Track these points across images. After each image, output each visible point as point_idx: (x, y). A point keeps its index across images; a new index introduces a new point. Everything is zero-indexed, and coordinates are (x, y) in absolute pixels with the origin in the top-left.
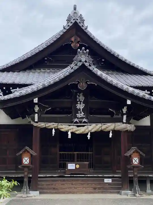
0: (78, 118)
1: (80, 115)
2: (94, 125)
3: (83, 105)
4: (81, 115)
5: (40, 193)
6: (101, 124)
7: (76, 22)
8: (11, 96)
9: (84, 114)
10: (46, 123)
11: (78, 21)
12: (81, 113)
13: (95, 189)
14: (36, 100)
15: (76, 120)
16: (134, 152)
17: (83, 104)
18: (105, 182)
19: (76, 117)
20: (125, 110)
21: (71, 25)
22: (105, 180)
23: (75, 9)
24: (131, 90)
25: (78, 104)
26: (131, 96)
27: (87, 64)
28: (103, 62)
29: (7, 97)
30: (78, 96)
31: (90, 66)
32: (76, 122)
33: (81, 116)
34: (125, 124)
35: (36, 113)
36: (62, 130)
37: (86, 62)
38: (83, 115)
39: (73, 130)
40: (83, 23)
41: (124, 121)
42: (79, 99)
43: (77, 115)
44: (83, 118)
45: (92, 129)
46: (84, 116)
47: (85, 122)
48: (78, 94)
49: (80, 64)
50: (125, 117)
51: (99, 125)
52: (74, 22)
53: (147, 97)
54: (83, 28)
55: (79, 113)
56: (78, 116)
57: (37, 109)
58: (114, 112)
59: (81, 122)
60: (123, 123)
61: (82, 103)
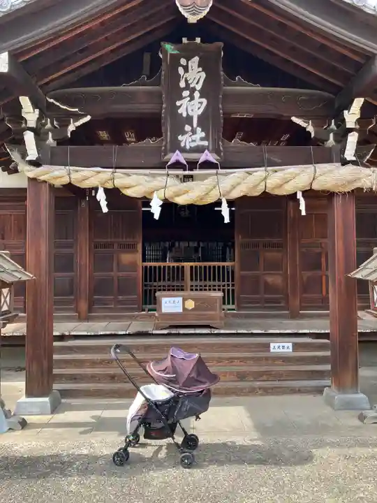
0: (183, 150)
1: (193, 138)
2: (239, 173)
3: (201, 103)
4: (193, 141)
6: (263, 168)
9: (203, 134)
10: (72, 168)
12: (194, 132)
15: (176, 156)
17: (201, 97)
18: (272, 350)
19: (176, 146)
20: (352, 116)
22: (272, 345)
25: (181, 98)
30: (181, 71)
32: (177, 165)
33: (193, 145)
34: (350, 167)
35: (31, 129)
36: (128, 192)
38: (202, 139)
39: (169, 193)
41: (350, 154)
42: (186, 81)
43: (180, 138)
44: (200, 150)
45: (234, 187)
46: (206, 143)
47: (207, 165)
48: (183, 61)
50: (353, 139)
51: (259, 173)
55: (187, 133)
56: (182, 145)
57: (30, 114)
58: (310, 129)
59: (192, 165)
60: (345, 163)
61: (197, 94)
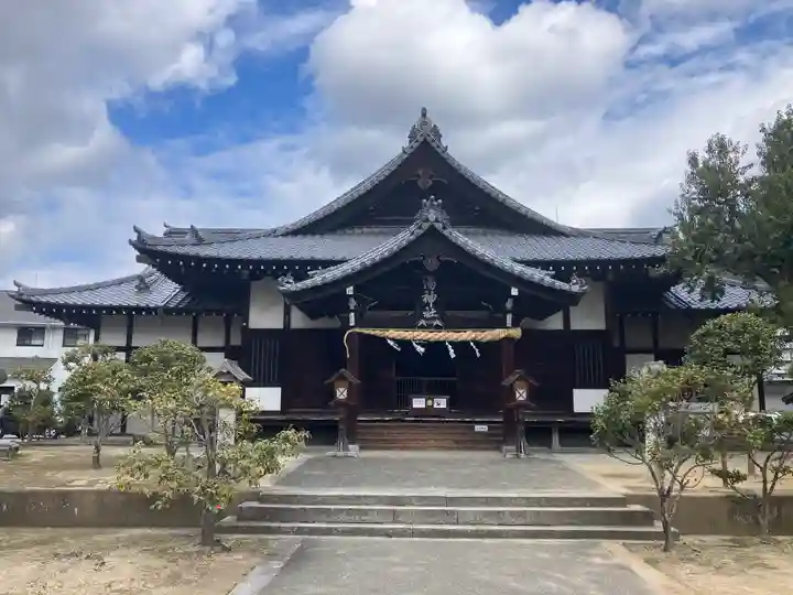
0: (425, 319)
1: (430, 313)
3: (434, 296)
5: (361, 448)
7: (425, 140)
8: (308, 283)
9: (435, 311)
11: (429, 139)
12: (431, 310)
13: (457, 442)
14: (350, 291)
15: (423, 322)
16: (517, 379)
17: (434, 293)
18: (476, 430)
19: (422, 317)
20: (509, 304)
21: (416, 145)
22: (476, 427)
23: (424, 115)
24: (518, 268)
25: (425, 294)
26: (519, 280)
27: (439, 226)
28: (476, 211)
29: (300, 285)
30: (424, 281)
31: (444, 228)
32: (422, 326)
33: (430, 317)
35: (352, 311)
37: (437, 221)
38: (434, 314)
40: (440, 141)
41: (509, 323)
42: (427, 286)
43: (424, 313)
44: (434, 318)
45: (450, 337)
46: (436, 315)
47: (437, 327)
48: (425, 277)
49: (426, 226)
50: (509, 317)
52: (421, 139)
53: (548, 280)
54: (439, 150)
55: (427, 310)
56: (425, 316)
57: (353, 304)
58: (491, 307)
60: (508, 328)
61: (432, 292)
